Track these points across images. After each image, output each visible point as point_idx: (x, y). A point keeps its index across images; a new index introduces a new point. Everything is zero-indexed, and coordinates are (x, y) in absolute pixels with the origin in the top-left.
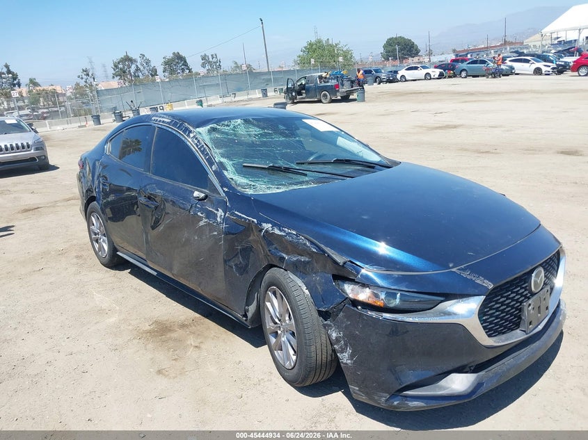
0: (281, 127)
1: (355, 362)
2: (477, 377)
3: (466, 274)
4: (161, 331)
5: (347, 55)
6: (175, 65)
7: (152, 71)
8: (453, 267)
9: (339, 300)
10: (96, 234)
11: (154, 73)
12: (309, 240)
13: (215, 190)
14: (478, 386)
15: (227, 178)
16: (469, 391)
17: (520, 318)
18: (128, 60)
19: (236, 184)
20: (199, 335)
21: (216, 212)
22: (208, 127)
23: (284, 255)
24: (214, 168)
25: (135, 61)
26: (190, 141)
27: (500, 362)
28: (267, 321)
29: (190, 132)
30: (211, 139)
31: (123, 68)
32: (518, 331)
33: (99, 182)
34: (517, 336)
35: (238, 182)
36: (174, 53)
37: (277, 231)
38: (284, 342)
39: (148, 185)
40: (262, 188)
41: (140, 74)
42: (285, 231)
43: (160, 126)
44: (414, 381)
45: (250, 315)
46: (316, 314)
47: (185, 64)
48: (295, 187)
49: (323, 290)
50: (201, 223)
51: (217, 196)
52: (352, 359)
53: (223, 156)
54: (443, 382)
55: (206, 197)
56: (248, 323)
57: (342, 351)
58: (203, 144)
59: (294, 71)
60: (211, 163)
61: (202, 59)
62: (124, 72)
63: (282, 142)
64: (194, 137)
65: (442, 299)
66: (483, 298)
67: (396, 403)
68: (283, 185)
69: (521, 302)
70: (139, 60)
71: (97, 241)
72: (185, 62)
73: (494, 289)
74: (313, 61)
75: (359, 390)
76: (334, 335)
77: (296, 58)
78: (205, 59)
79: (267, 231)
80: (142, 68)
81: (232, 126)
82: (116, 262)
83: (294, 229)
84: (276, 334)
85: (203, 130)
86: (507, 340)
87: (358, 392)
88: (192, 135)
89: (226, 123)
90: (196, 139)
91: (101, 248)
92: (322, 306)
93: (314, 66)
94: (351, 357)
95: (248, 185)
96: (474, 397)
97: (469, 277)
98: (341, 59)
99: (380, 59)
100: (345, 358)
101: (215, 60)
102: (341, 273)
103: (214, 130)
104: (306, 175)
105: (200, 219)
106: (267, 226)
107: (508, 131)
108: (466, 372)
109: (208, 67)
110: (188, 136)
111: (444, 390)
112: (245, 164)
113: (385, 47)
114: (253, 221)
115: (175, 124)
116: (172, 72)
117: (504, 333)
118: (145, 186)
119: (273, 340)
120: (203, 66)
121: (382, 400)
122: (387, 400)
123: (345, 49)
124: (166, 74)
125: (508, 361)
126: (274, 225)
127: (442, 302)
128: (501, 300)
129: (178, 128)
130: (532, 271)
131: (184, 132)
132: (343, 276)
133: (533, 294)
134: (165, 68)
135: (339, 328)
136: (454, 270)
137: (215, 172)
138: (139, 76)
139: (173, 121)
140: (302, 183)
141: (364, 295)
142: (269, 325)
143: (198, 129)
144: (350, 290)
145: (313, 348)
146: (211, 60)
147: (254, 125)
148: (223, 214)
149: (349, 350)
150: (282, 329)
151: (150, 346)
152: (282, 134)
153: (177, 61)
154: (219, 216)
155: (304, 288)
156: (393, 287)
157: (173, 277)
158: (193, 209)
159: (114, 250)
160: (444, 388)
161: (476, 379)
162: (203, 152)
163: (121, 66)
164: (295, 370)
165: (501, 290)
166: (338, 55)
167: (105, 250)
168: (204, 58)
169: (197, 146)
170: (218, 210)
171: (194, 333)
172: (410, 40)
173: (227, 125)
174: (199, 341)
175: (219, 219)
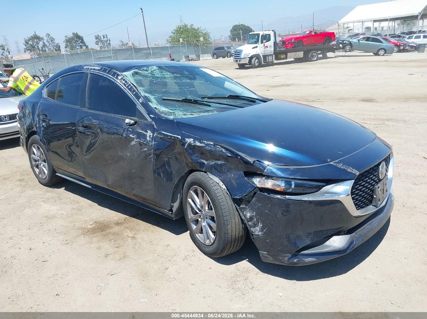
0: (186, 73)
1: (265, 233)
2: (351, 237)
3: (340, 166)
4: (101, 228)
5: (206, 36)
6: (75, 43)
7: (56, 47)
8: (330, 162)
9: (250, 189)
10: (36, 161)
11: (58, 48)
12: (224, 148)
13: (143, 117)
14: (351, 243)
15: (152, 108)
16: (346, 247)
17: (372, 197)
18: (36, 38)
19: (160, 112)
20: (132, 229)
21: (145, 133)
22: (132, 71)
23: (204, 161)
24: (141, 100)
25: (42, 39)
26: (119, 82)
27: (362, 228)
28: (188, 213)
29: (118, 75)
30: (135, 80)
31: (32, 44)
32: (371, 206)
33: (39, 119)
34: (371, 209)
35: (161, 110)
36: (73, 34)
37: (198, 144)
38: (205, 226)
39: (85, 117)
40: (180, 114)
41: (47, 49)
42: (204, 143)
43: (92, 72)
44: (308, 243)
45: (174, 209)
46: (230, 202)
47: (83, 42)
48: (204, 114)
49: (237, 183)
50: (133, 143)
51: (145, 121)
52: (262, 231)
53: (146, 92)
54: (327, 243)
55: (136, 123)
56: (173, 216)
57: (255, 225)
58: (130, 83)
59: (168, 47)
60: (138, 96)
61: (96, 39)
62: (34, 47)
63: (188, 83)
64: (122, 79)
65: (324, 184)
66: (353, 181)
67: (295, 260)
68: (195, 112)
69: (374, 186)
70: (45, 38)
71: (37, 167)
72: (83, 40)
73: (359, 175)
74: (181, 40)
75: (268, 254)
76: (248, 215)
77: (169, 39)
78: (98, 39)
79: (190, 145)
80: (48, 44)
81: (150, 71)
82: (54, 182)
83: (211, 141)
84: (197, 222)
85: (128, 74)
86: (366, 211)
87: (267, 256)
88: (120, 78)
89: (145, 68)
90: (124, 80)
91: (41, 172)
92: (236, 195)
93: (182, 44)
94: (262, 230)
95: (169, 112)
96: (348, 251)
97: (342, 168)
98: (202, 39)
99: (228, 40)
100: (257, 231)
101: (105, 39)
102: (251, 170)
103: (136, 73)
104: (210, 106)
105: (132, 139)
106: (189, 141)
107: (325, 87)
108: (342, 235)
109: (100, 44)
110: (117, 78)
111: (329, 247)
112: (164, 98)
113: (231, 31)
114: (177, 137)
115: (105, 71)
116: (72, 48)
117: (363, 208)
118: (83, 118)
119: (194, 227)
120: (97, 43)
121: (285, 259)
122: (289, 259)
123: (204, 32)
124: (68, 49)
125: (366, 226)
126: (195, 139)
127: (324, 186)
128: (363, 184)
129: (108, 73)
130: (379, 164)
131: (113, 75)
132: (252, 172)
133: (380, 180)
134: (67, 45)
135: (252, 210)
136: (331, 163)
137: (142, 104)
138: (45, 51)
139: (102, 68)
140: (208, 111)
141: (269, 184)
142: (190, 215)
143: (124, 73)
144: (257, 182)
145: (229, 227)
146: (102, 39)
147: (166, 70)
148: (152, 134)
149: (260, 225)
150: (202, 217)
151: (95, 239)
152: (188, 77)
153: (76, 39)
154: (148, 136)
155: (221, 184)
156: (291, 177)
157: (107, 188)
158: (126, 132)
159: (53, 172)
160: (329, 246)
161: (349, 239)
162: (130, 89)
163: (31, 43)
164: (215, 245)
165: (362, 177)
166: (200, 36)
167: (45, 173)
168: (97, 37)
169: (125, 85)
170: (147, 132)
171: (127, 228)
172: (249, 27)
173: (146, 70)
174: (133, 233)
175: (148, 138)
